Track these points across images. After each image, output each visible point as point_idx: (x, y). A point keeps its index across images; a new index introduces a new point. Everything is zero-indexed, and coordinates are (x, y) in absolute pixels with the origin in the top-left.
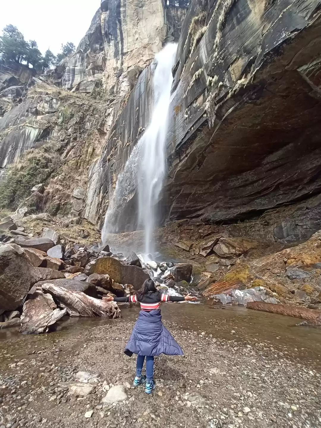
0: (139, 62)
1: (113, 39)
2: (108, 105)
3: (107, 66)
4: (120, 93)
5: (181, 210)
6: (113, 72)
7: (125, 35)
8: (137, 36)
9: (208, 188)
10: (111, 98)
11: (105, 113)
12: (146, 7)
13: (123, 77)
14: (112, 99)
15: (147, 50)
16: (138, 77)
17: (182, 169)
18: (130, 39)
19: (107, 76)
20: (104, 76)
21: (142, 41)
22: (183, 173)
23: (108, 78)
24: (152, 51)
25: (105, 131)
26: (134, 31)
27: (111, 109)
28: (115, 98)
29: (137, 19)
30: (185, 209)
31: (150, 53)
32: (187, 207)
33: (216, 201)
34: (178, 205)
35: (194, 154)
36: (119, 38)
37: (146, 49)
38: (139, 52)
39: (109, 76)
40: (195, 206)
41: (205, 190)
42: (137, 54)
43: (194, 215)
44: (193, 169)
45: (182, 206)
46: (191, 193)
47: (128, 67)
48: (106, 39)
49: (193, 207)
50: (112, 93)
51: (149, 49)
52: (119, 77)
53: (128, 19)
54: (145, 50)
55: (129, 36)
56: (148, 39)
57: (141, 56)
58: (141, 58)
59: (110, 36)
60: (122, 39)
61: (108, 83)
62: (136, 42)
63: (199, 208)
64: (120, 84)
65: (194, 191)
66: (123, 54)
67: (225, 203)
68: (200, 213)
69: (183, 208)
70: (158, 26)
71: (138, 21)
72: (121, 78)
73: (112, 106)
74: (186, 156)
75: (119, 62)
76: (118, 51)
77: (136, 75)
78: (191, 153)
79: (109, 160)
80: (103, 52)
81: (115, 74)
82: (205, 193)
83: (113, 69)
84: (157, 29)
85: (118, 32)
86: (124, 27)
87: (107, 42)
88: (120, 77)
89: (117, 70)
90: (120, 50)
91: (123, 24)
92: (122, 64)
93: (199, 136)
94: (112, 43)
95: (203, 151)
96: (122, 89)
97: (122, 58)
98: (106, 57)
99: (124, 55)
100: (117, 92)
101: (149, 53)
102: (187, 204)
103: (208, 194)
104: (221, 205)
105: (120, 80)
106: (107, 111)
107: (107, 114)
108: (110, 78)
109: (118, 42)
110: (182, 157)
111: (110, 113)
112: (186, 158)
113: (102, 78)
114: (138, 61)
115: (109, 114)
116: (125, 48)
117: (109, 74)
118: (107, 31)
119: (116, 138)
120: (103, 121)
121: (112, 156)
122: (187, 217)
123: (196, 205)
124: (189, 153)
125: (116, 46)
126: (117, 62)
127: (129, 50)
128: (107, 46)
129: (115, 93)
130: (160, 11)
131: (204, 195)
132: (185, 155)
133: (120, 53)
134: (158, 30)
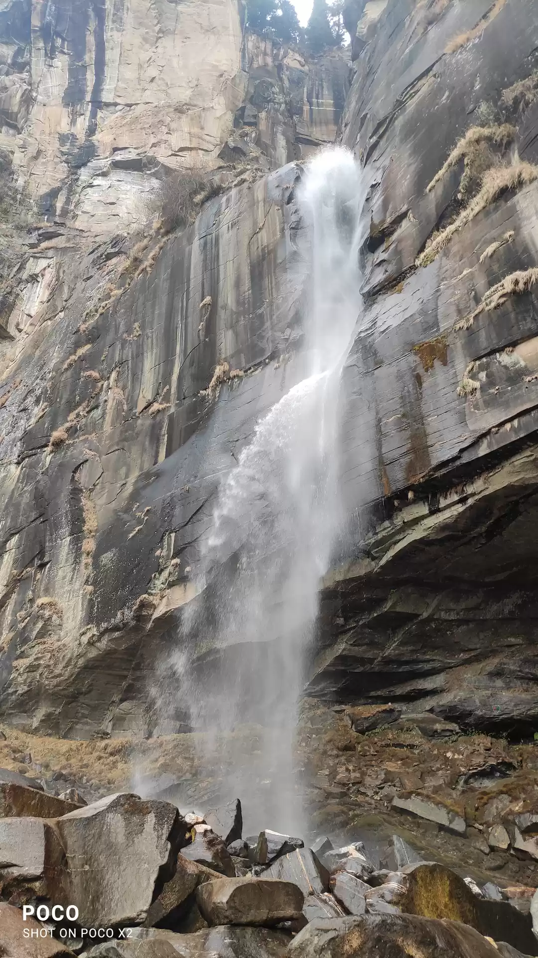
0: (154, 145)
1: (66, 51)
2: (32, 246)
3: (34, 121)
4: (75, 217)
5: (361, 669)
6: (57, 145)
7: (110, 55)
8: (152, 72)
9: (476, 608)
10: (46, 224)
11: (20, 269)
12: (189, 6)
13: (92, 171)
14: (51, 230)
15: (185, 119)
16: (203, 202)
17: (433, 537)
18: (130, 73)
19: (32, 151)
20: (23, 147)
21: (169, 91)
22: (427, 548)
23: (36, 158)
24: (202, 128)
25: (12, 331)
26: (144, 56)
27: (43, 263)
28: (61, 231)
29: (157, 28)
30: (376, 667)
31: (196, 130)
32: (387, 661)
33: (494, 653)
34: (358, 651)
35: (489, 500)
36: (90, 57)
37: (184, 116)
38: (160, 117)
39: (39, 152)
40: (417, 662)
41: (467, 610)
42: (150, 121)
43: (399, 691)
44: (465, 544)
45: (369, 655)
46: (419, 615)
47: (115, 150)
48: (41, 45)
49: (407, 663)
50: (47, 209)
51: (192, 119)
52: (79, 167)
53: (129, 18)
54: (179, 118)
55: (124, 61)
56: (189, 92)
57: (164, 129)
58: (165, 137)
59: (59, 41)
60: (100, 64)
61: (32, 174)
62: (147, 86)
63: (427, 666)
64: (79, 190)
65: (430, 611)
66: (98, 104)
67: (526, 661)
68: (428, 684)
69: (371, 661)
70: (224, 68)
71: (158, 33)
72: (84, 174)
73: (50, 253)
74: (462, 501)
75: (82, 123)
76: (83, 92)
77: (196, 192)
78: (483, 494)
79: (58, 444)
80: (25, 75)
81: (63, 153)
82: (461, 622)
83: (57, 136)
84: (221, 76)
85: (91, 40)
86: (111, 35)
87: (43, 52)
88: (82, 169)
89: (72, 145)
90: (90, 88)
91: (109, 24)
92: (92, 130)
93: (529, 453)
94: (61, 62)
95: (521, 498)
96: (87, 207)
97: (94, 115)
98: (34, 94)
99: (101, 108)
100: (65, 212)
101: (192, 131)
102: (391, 649)
103: (471, 626)
104: (512, 668)
105: (82, 178)
106: (28, 266)
107: (25, 275)
108: (41, 160)
109: (85, 67)
110: (443, 503)
111: (37, 275)
112: (460, 508)
113: (13, 153)
114: (153, 140)
115: (34, 279)
116: (109, 91)
117: (42, 148)
118: (49, 25)
119: (95, 374)
120: (10, 293)
121: (72, 431)
122: (373, 694)
123: (421, 657)
124: (473, 495)
125: (76, 73)
126: (73, 122)
127: (118, 100)
128: (41, 63)
129: (58, 212)
130: (231, 32)
131: (458, 626)
132: (456, 498)
133: (88, 97)
134: (222, 79)
